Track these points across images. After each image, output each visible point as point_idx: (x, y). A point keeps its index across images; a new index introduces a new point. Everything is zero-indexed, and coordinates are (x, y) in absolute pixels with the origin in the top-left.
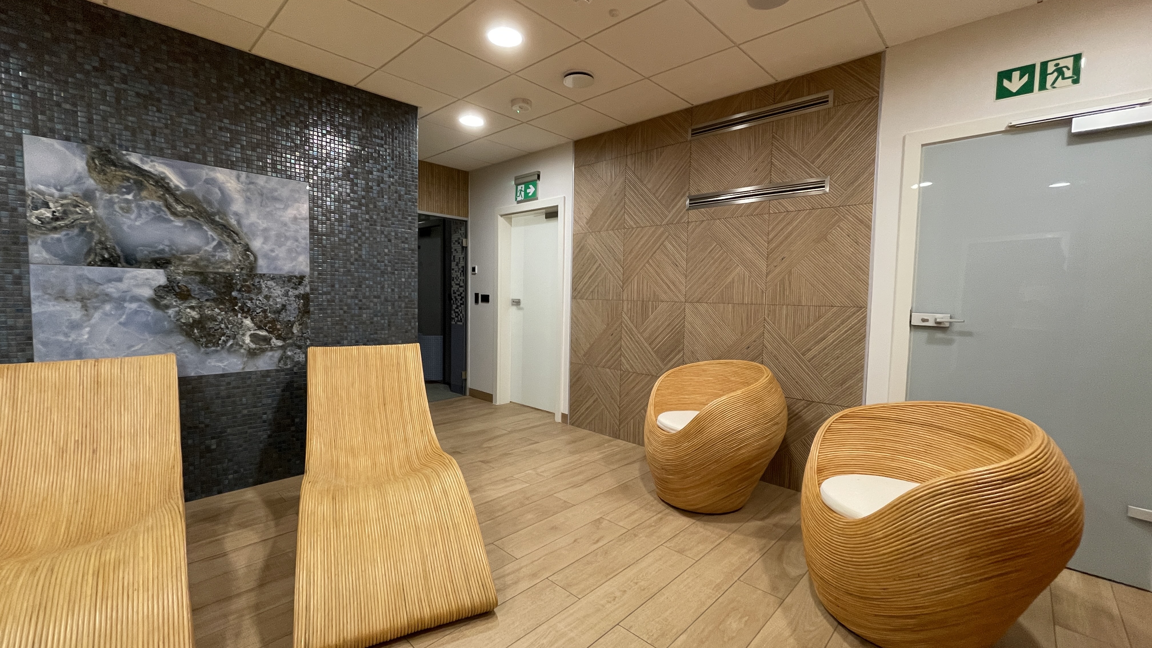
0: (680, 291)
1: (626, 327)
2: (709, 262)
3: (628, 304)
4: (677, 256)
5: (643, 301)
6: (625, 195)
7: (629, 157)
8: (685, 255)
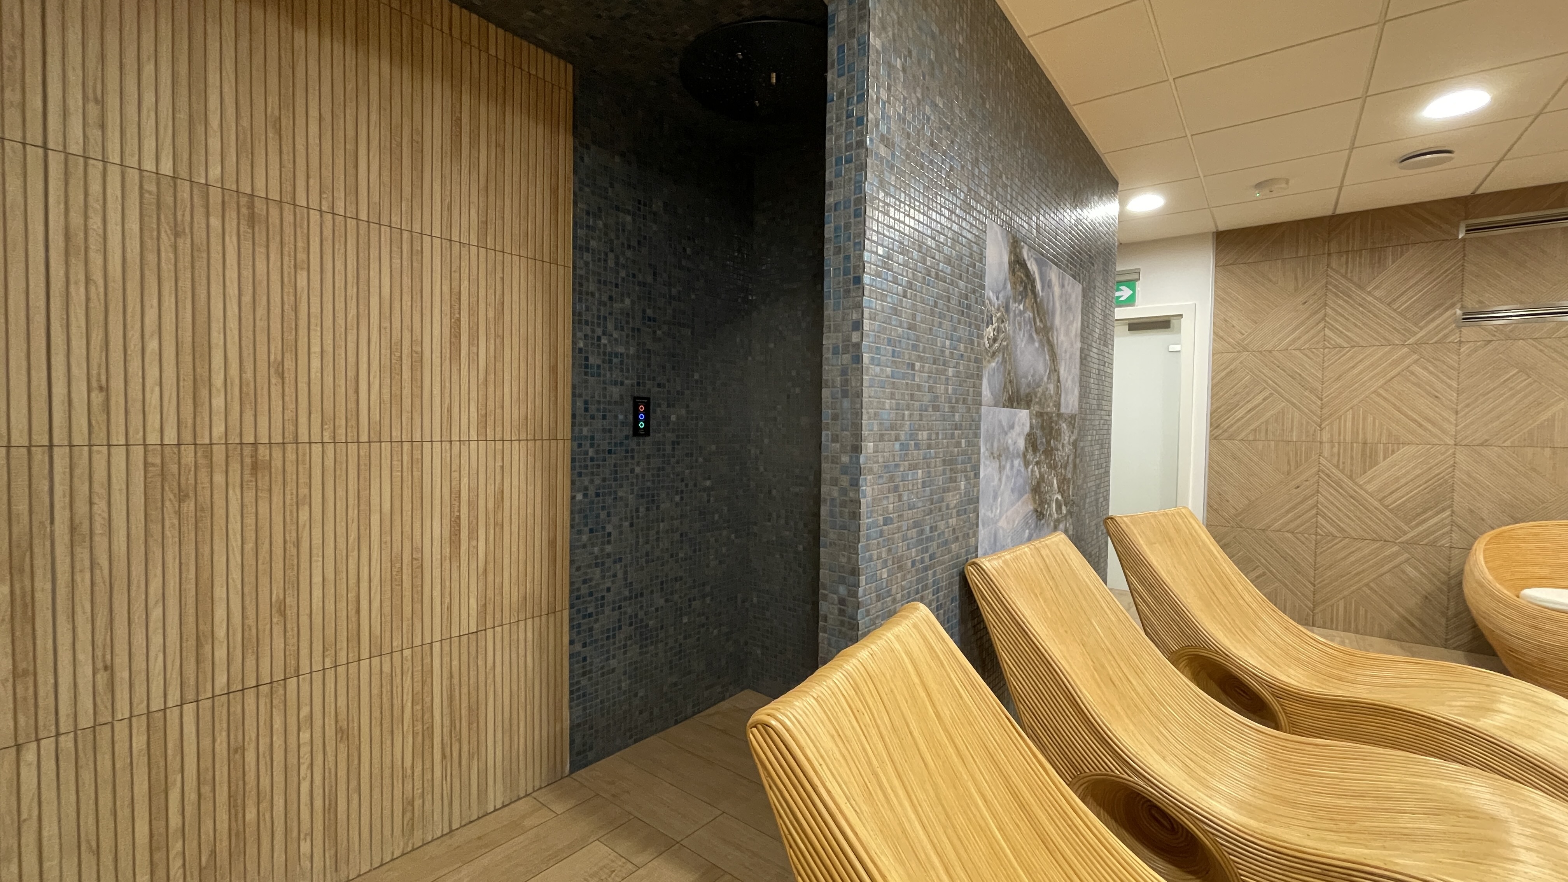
0: (1444, 431)
1: (1328, 476)
2: (1504, 394)
3: (1333, 447)
4: (1439, 385)
5: (1365, 443)
6: (1326, 304)
7: (1334, 257)
8: (1454, 384)
